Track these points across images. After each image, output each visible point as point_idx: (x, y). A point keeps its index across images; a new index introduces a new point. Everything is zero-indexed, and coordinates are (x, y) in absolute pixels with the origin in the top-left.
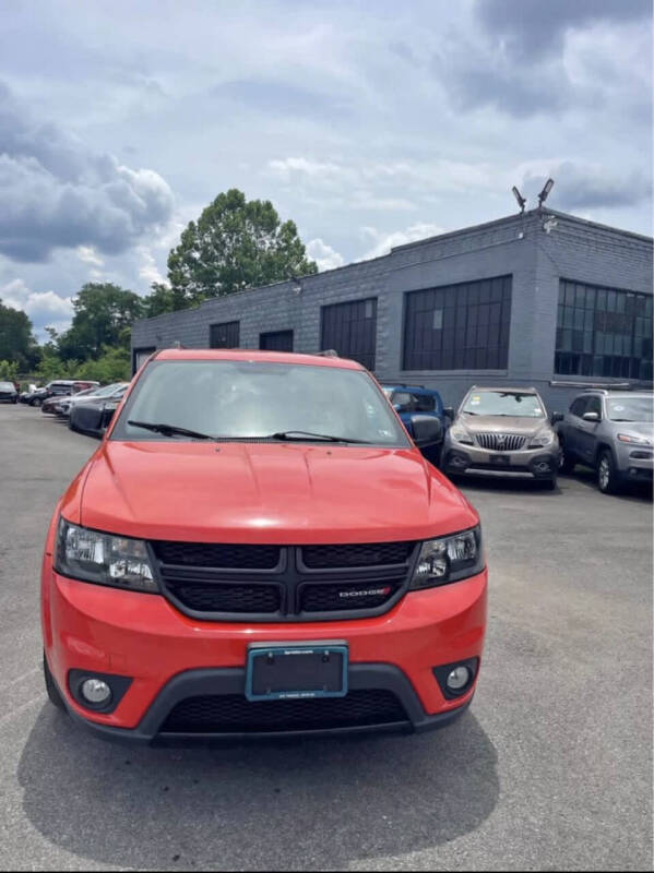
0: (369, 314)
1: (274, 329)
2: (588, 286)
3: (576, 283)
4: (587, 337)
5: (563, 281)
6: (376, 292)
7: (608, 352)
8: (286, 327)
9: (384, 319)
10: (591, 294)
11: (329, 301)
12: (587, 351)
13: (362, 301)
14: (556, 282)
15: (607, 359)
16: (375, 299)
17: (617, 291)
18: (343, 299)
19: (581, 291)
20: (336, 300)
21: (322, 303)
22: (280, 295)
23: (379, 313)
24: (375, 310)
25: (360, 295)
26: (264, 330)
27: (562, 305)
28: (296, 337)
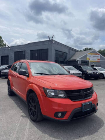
0: (24, 53)
1: (4, 55)
2: (58, 51)
3: (57, 50)
4: (58, 58)
5: (55, 50)
6: (25, 50)
7: (60, 60)
8: (7, 55)
9: (27, 54)
10: (58, 52)
11: (16, 51)
12: (58, 60)
13: (23, 51)
14: (54, 50)
15: (60, 61)
16: (25, 51)
17: (61, 52)
18: (19, 51)
19: (57, 52)
20: (17, 51)
21: (14, 51)
22: (5, 49)
23: (26, 53)
24: (25, 53)
25: (22, 50)
26: (2, 55)
27: (55, 54)
28: (9, 57)
